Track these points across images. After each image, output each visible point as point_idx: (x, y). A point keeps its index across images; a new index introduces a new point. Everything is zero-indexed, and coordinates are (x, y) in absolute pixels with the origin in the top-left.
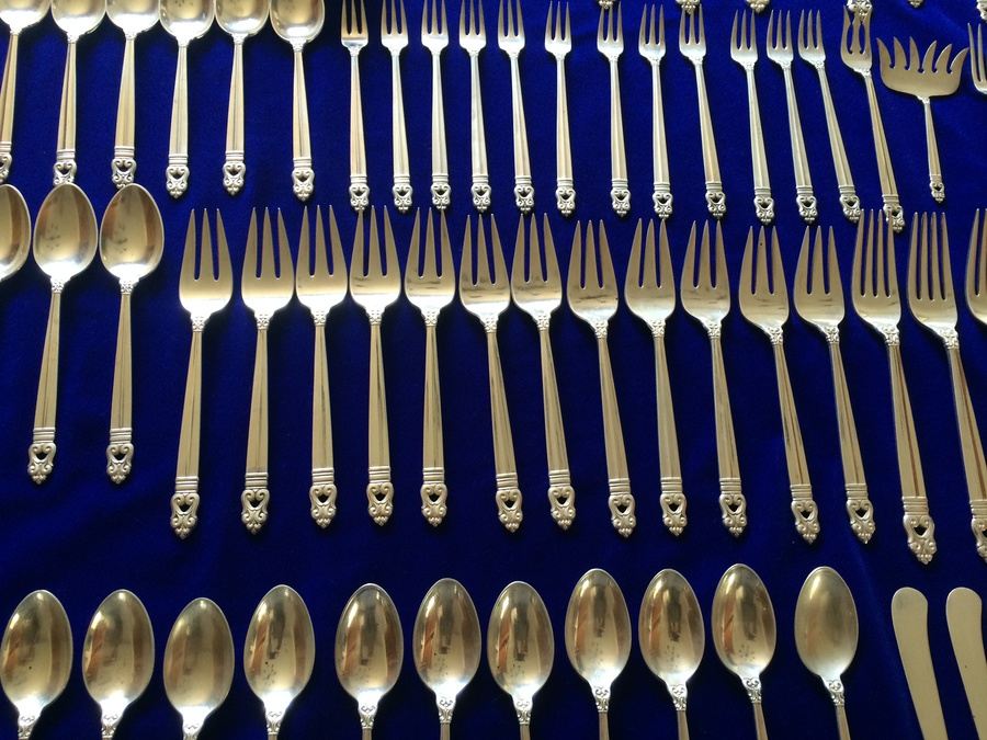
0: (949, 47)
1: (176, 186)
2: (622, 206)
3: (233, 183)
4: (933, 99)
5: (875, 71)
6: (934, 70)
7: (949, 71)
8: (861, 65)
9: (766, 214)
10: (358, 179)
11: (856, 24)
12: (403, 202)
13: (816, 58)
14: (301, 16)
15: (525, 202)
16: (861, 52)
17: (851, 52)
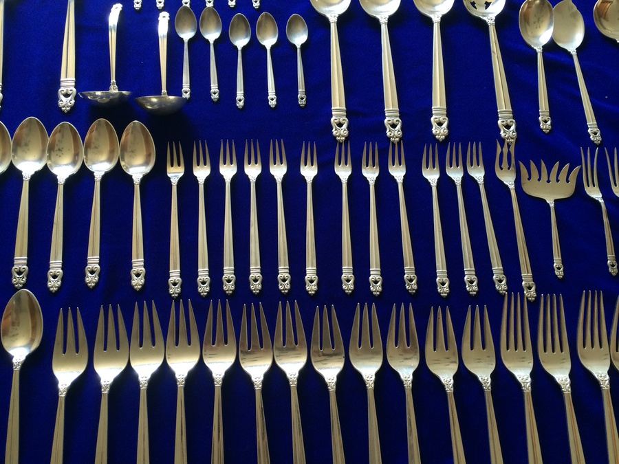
0: (568, 165)
1: (54, 284)
2: (348, 287)
3: (91, 280)
4: (556, 201)
5: (518, 182)
6: (558, 181)
7: (568, 181)
8: (508, 179)
9: (444, 290)
10: (175, 275)
11: (505, 150)
12: (204, 289)
13: (478, 175)
14: (139, 160)
15: (285, 286)
16: (509, 169)
17: (502, 169)
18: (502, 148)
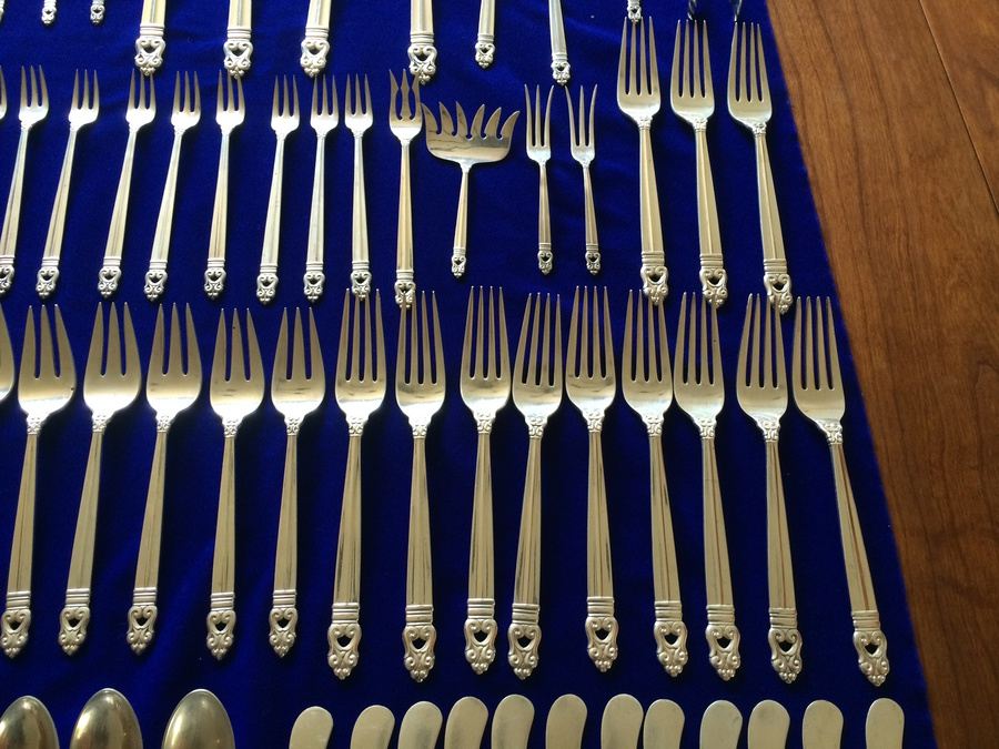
18: (400, 84)
